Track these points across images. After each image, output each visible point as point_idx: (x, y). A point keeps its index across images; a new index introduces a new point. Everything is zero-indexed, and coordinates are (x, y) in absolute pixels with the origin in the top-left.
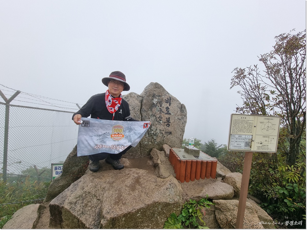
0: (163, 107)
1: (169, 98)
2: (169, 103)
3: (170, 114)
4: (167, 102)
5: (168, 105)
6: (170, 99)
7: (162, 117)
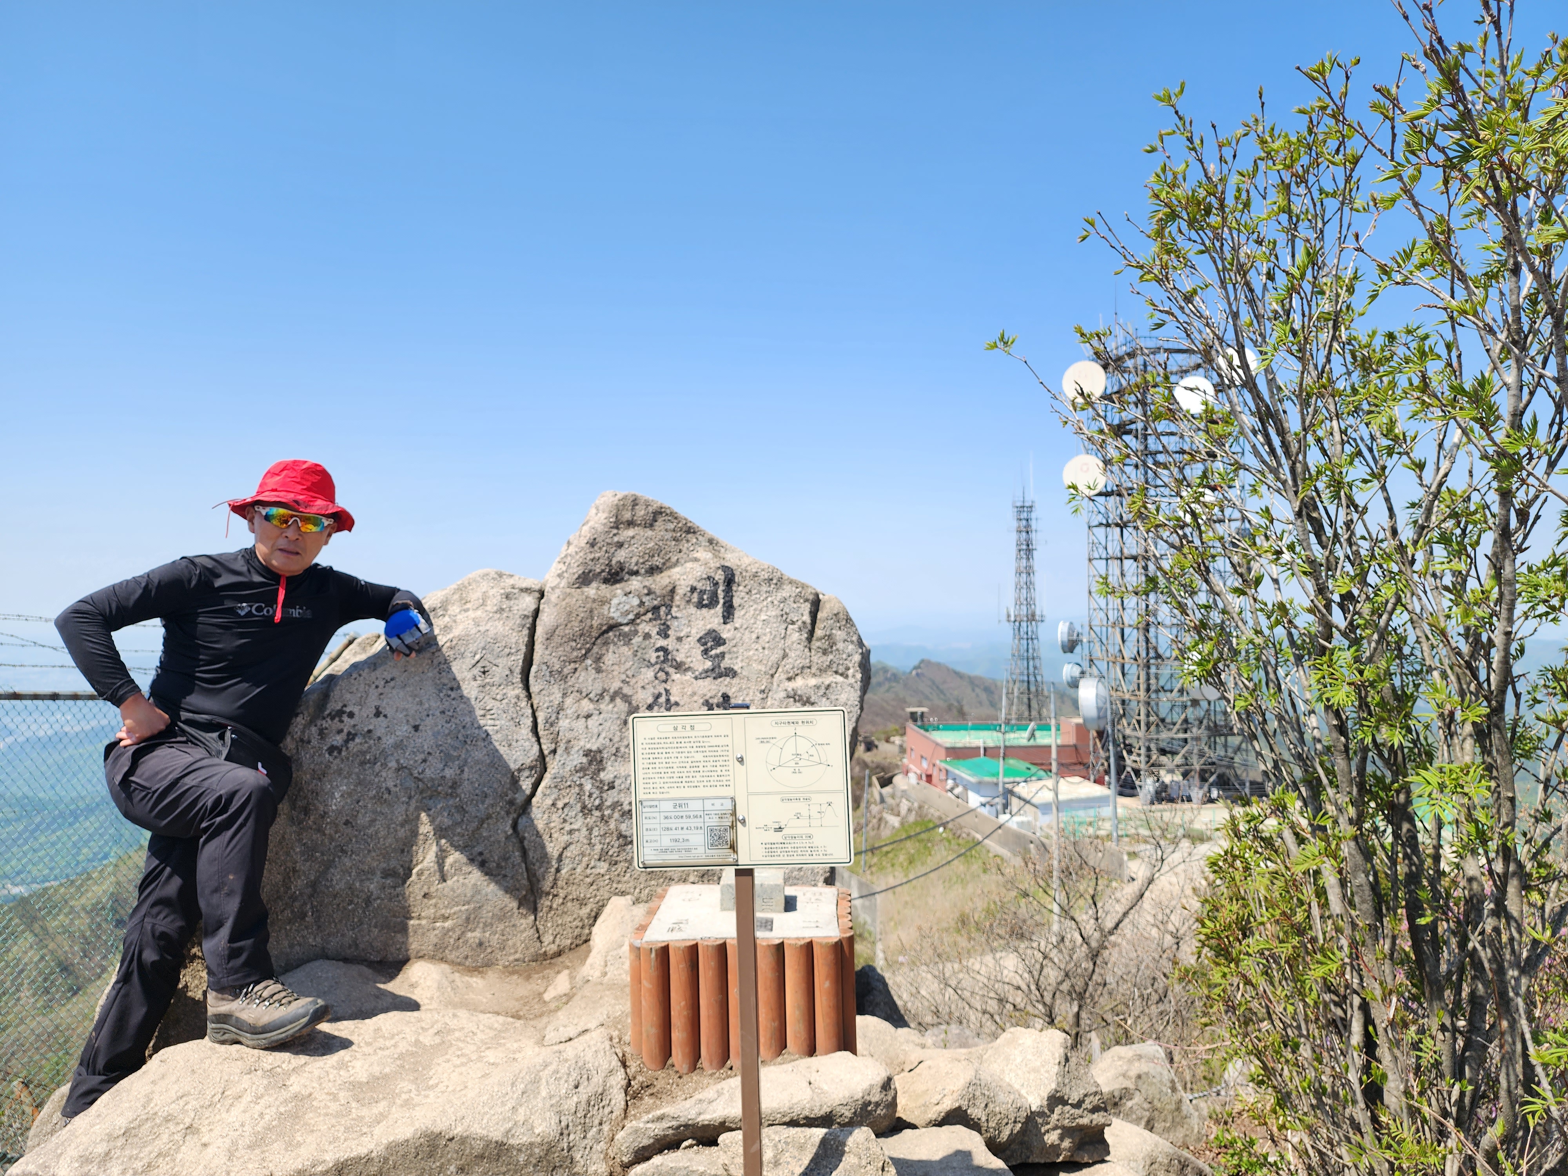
0: (679, 639)
1: (720, 576)
2: (719, 609)
3: (731, 673)
4: (706, 601)
5: (712, 619)
6: (730, 581)
7: (673, 699)
